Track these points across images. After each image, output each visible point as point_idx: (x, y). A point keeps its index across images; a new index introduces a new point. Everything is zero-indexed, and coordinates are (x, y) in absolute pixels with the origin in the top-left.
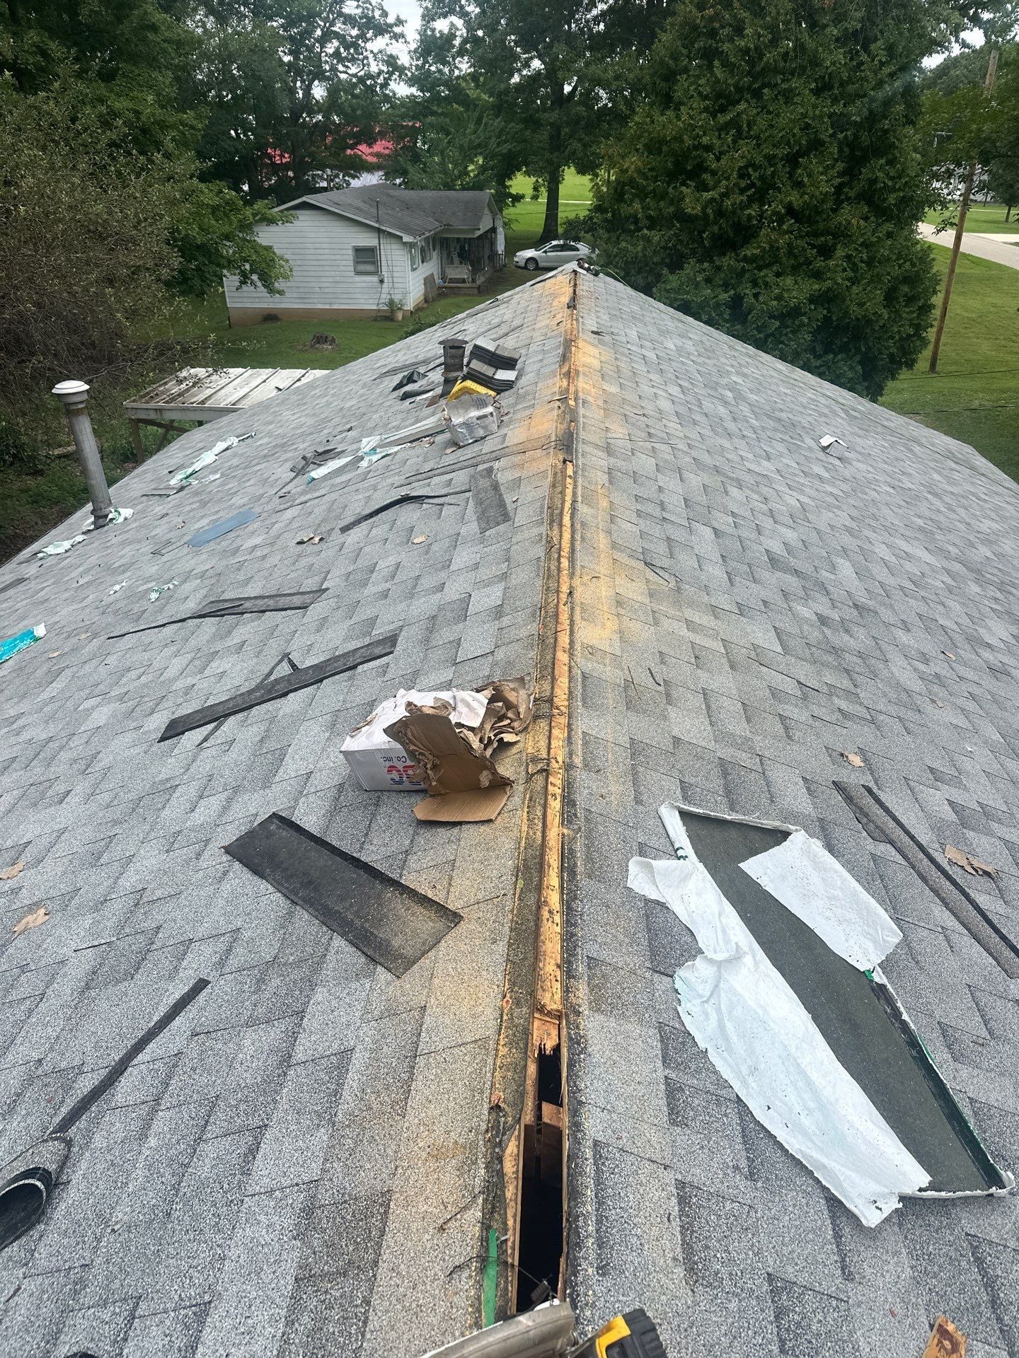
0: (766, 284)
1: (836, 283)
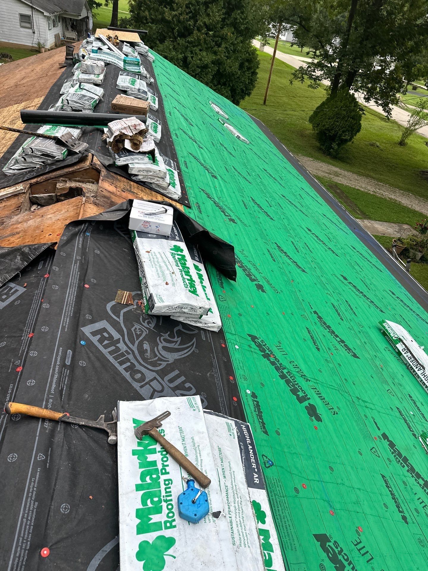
0: (196, 53)
1: (222, 58)
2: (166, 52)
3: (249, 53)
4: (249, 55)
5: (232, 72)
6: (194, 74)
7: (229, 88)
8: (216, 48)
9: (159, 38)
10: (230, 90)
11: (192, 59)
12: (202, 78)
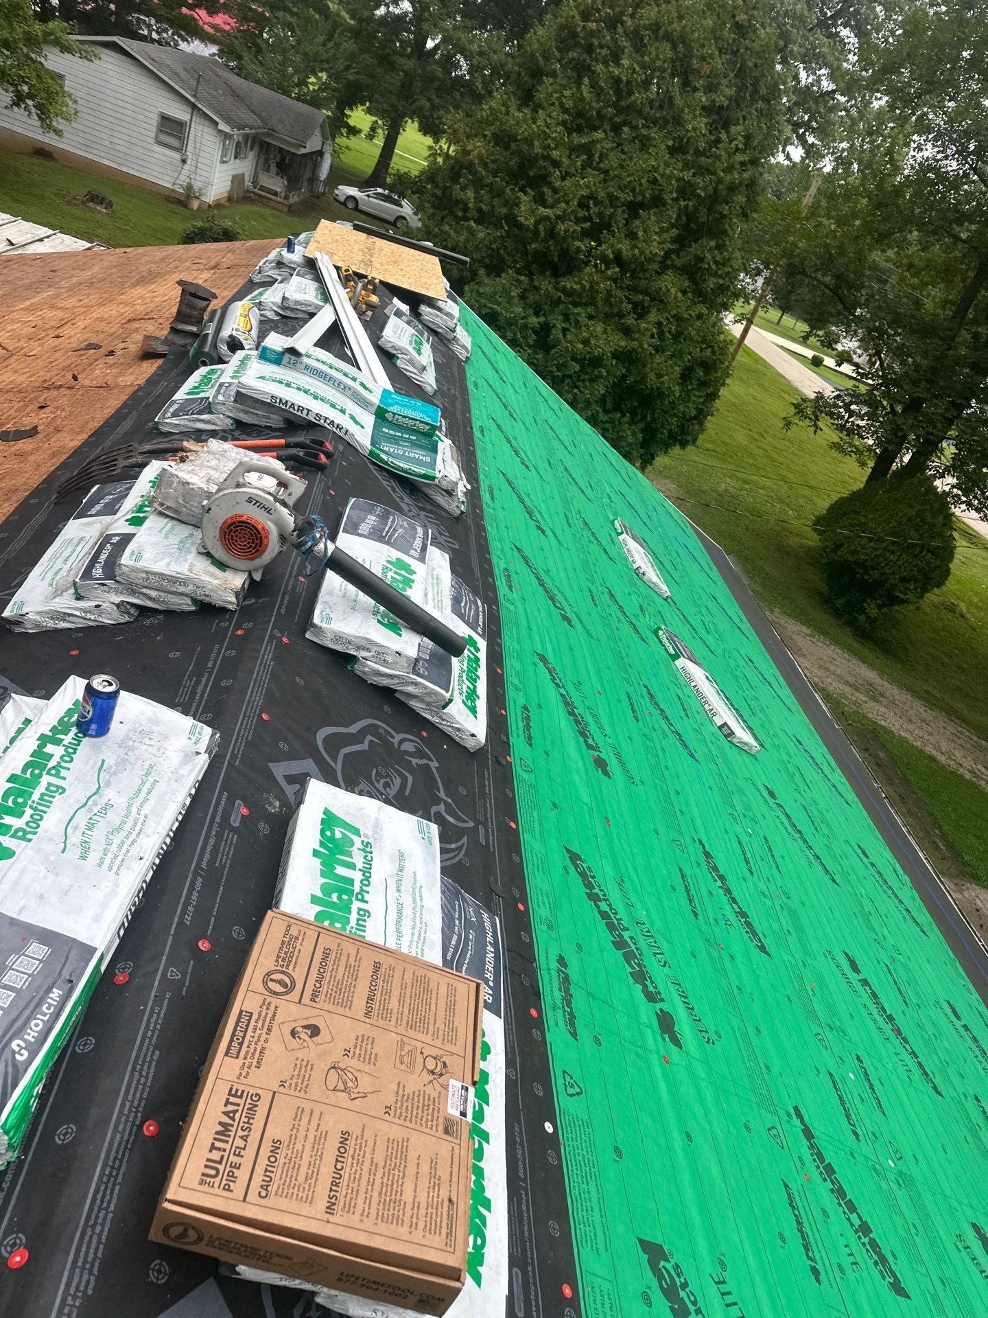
0: (577, 322)
1: (642, 348)
2: (499, 304)
3: (712, 347)
4: (713, 353)
5: (659, 388)
6: (559, 374)
7: (641, 425)
8: (630, 320)
9: (487, 261)
10: (643, 431)
11: (564, 336)
12: (577, 387)
